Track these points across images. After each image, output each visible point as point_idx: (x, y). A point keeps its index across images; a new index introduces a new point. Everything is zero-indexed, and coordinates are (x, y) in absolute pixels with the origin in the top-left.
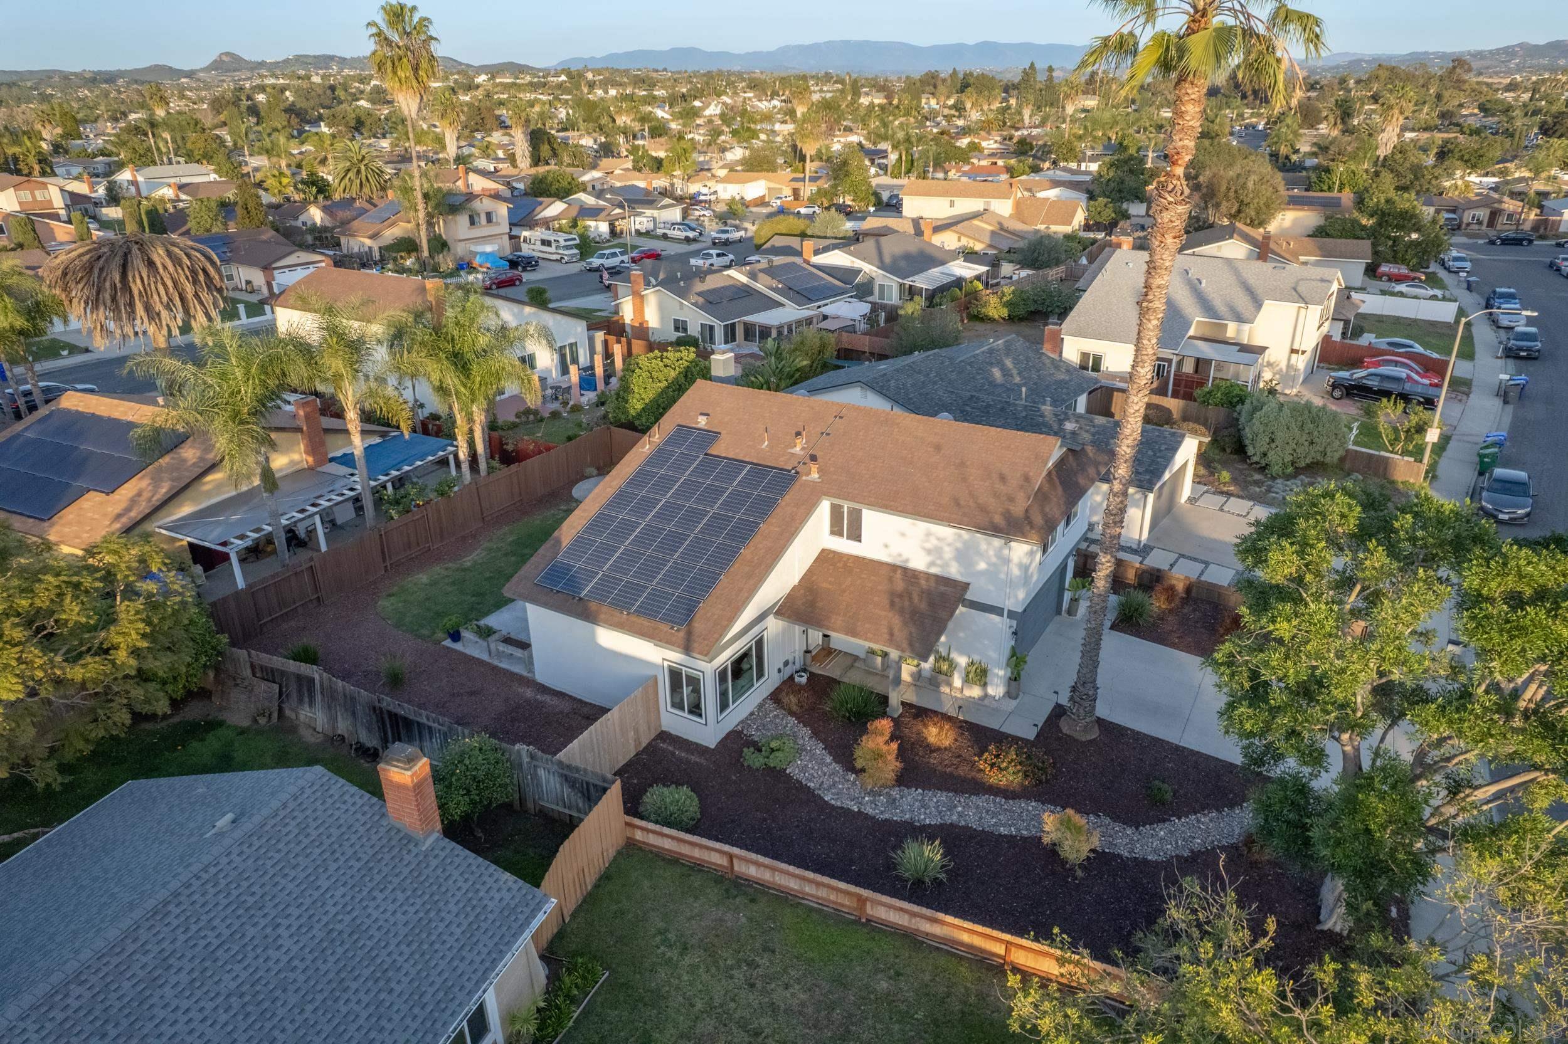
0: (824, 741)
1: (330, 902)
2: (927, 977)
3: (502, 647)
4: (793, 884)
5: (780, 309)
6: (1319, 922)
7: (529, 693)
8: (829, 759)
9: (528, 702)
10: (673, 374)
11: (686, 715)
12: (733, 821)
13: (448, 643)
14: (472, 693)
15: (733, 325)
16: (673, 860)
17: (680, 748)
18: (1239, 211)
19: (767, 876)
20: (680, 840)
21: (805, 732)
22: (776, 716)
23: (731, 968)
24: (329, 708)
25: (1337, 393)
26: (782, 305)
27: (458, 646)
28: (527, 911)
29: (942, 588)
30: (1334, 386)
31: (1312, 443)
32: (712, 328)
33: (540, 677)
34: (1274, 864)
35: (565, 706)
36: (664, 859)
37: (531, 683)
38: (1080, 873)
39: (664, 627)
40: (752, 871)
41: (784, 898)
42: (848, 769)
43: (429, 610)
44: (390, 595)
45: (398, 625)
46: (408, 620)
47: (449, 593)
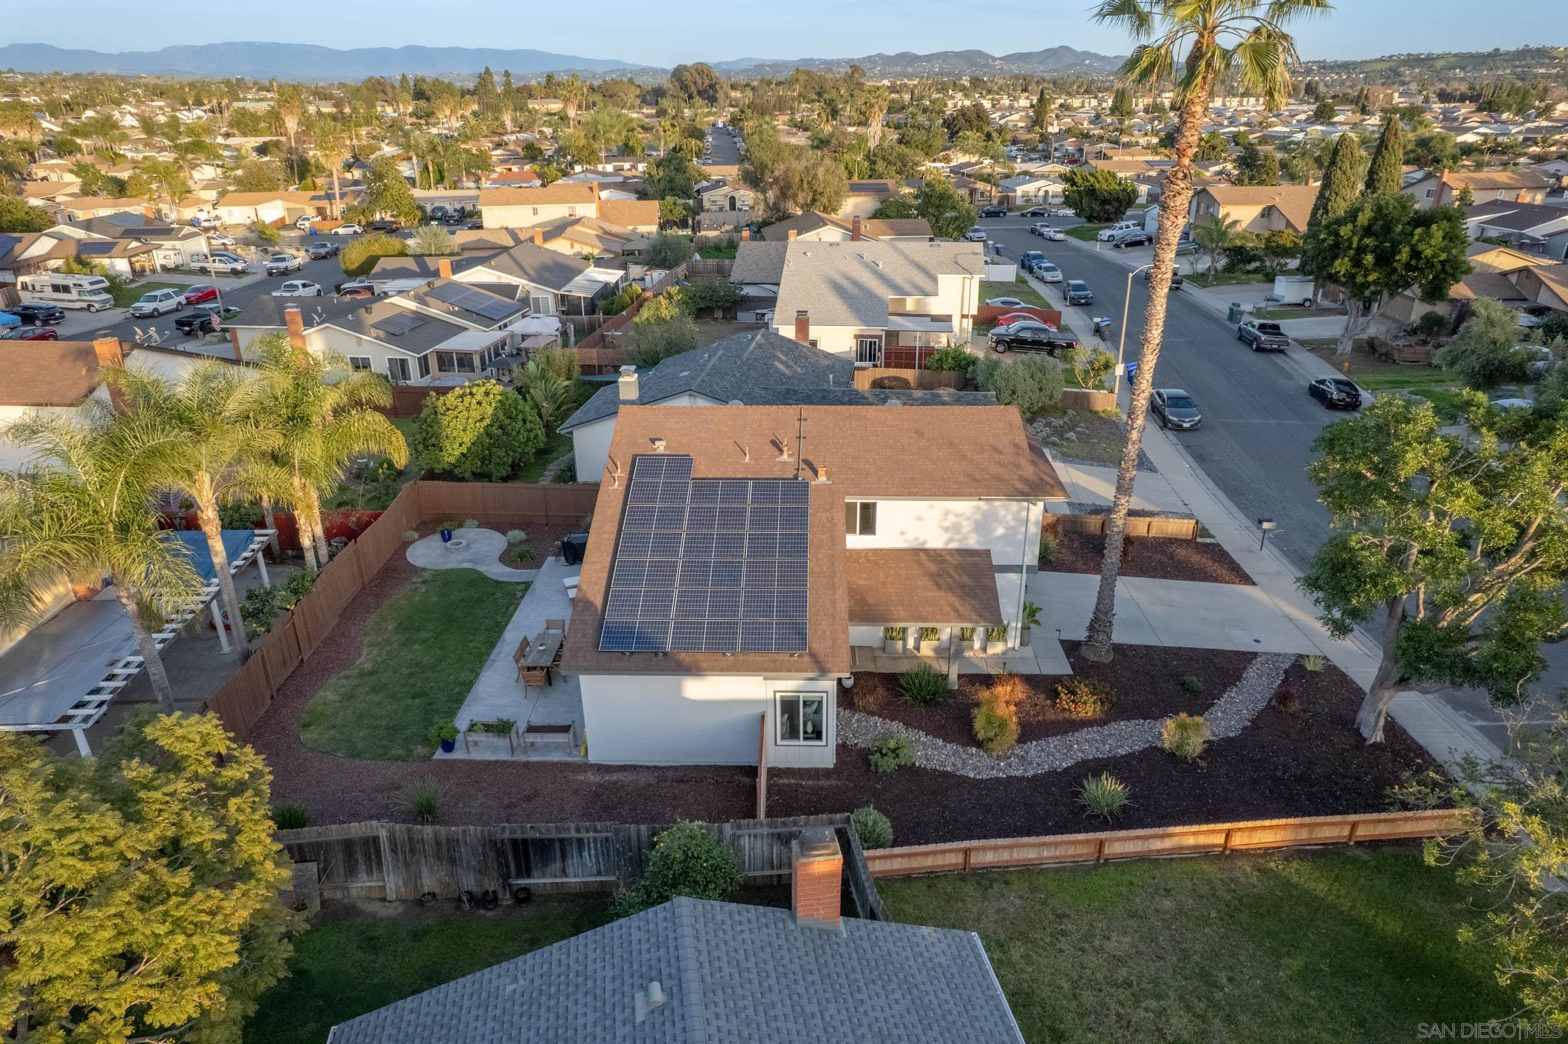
0: (920, 728)
1: (836, 1023)
2: (1189, 884)
3: (531, 738)
4: (1031, 854)
5: (464, 334)
6: (1365, 740)
7: (593, 778)
8: (940, 742)
9: (600, 786)
10: (490, 410)
11: (802, 742)
12: (918, 824)
13: (440, 755)
14: (528, 799)
15: (425, 357)
16: (907, 878)
17: (802, 779)
18: (814, 200)
19: (1005, 856)
20: (909, 855)
21: (896, 726)
22: (858, 721)
23: (1051, 944)
24: (407, 865)
25: (1000, 348)
26: (465, 329)
27: (458, 754)
28: (969, 952)
29: (970, 560)
30: (998, 343)
31: (1041, 389)
32: (403, 362)
33: (593, 758)
34: (1305, 711)
35: (643, 779)
36: (896, 881)
37: (585, 767)
38: (1203, 764)
39: (784, 657)
40: (989, 858)
41: (1028, 870)
42: (964, 745)
43: (376, 727)
44: (306, 726)
45: (356, 755)
46: (361, 746)
47: (380, 703)
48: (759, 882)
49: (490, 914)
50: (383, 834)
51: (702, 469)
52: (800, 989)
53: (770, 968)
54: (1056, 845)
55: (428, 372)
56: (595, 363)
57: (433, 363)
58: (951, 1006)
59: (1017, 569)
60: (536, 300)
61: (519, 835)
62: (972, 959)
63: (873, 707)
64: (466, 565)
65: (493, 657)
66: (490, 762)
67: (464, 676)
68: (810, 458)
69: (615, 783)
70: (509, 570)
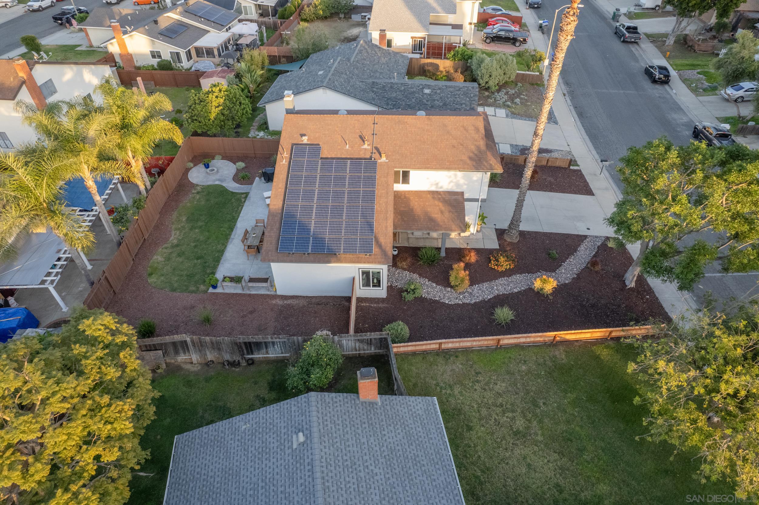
0: (426, 277)
1: (373, 446)
2: (535, 358)
3: (251, 284)
4: (469, 344)
5: (208, 34)
6: (626, 286)
7: (280, 302)
8: (434, 285)
9: (282, 306)
10: (222, 101)
11: (371, 288)
12: (421, 327)
13: (211, 290)
14: (251, 313)
15: (189, 51)
16: (414, 354)
17: (372, 303)
19: (457, 345)
20: (415, 345)
21: (415, 276)
22: (399, 273)
23: (472, 386)
24: (200, 351)
25: (488, 41)
26: (208, 31)
27: (219, 290)
29: (454, 197)
30: (487, 38)
31: (504, 74)
32: (178, 54)
33: (279, 293)
34: (602, 270)
35: (302, 302)
36: (409, 355)
37: (276, 297)
38: (551, 297)
39: (362, 255)
40: (450, 346)
41: (467, 351)
42: (445, 287)
43: (182, 276)
44: (150, 274)
45: (174, 290)
46: (176, 285)
47: (182, 262)
48: (350, 356)
49: (237, 370)
50: (188, 339)
51: (325, 153)
52: (359, 431)
53: (348, 423)
54: (479, 341)
55: (191, 58)
56: (277, 54)
57: (193, 53)
58: (421, 434)
59: (476, 200)
60: (245, 7)
61: (246, 340)
62: (433, 411)
63: (405, 267)
64: (217, 183)
65: (232, 237)
66: (233, 294)
67: (219, 247)
68: (378, 146)
69: (289, 305)
70: (237, 185)
